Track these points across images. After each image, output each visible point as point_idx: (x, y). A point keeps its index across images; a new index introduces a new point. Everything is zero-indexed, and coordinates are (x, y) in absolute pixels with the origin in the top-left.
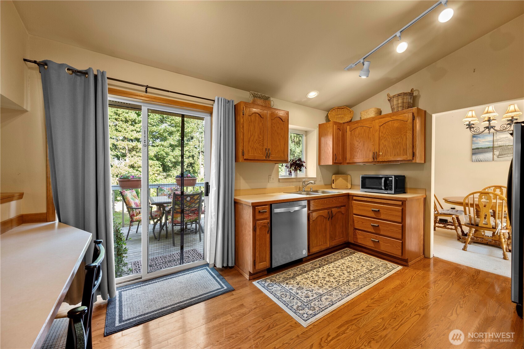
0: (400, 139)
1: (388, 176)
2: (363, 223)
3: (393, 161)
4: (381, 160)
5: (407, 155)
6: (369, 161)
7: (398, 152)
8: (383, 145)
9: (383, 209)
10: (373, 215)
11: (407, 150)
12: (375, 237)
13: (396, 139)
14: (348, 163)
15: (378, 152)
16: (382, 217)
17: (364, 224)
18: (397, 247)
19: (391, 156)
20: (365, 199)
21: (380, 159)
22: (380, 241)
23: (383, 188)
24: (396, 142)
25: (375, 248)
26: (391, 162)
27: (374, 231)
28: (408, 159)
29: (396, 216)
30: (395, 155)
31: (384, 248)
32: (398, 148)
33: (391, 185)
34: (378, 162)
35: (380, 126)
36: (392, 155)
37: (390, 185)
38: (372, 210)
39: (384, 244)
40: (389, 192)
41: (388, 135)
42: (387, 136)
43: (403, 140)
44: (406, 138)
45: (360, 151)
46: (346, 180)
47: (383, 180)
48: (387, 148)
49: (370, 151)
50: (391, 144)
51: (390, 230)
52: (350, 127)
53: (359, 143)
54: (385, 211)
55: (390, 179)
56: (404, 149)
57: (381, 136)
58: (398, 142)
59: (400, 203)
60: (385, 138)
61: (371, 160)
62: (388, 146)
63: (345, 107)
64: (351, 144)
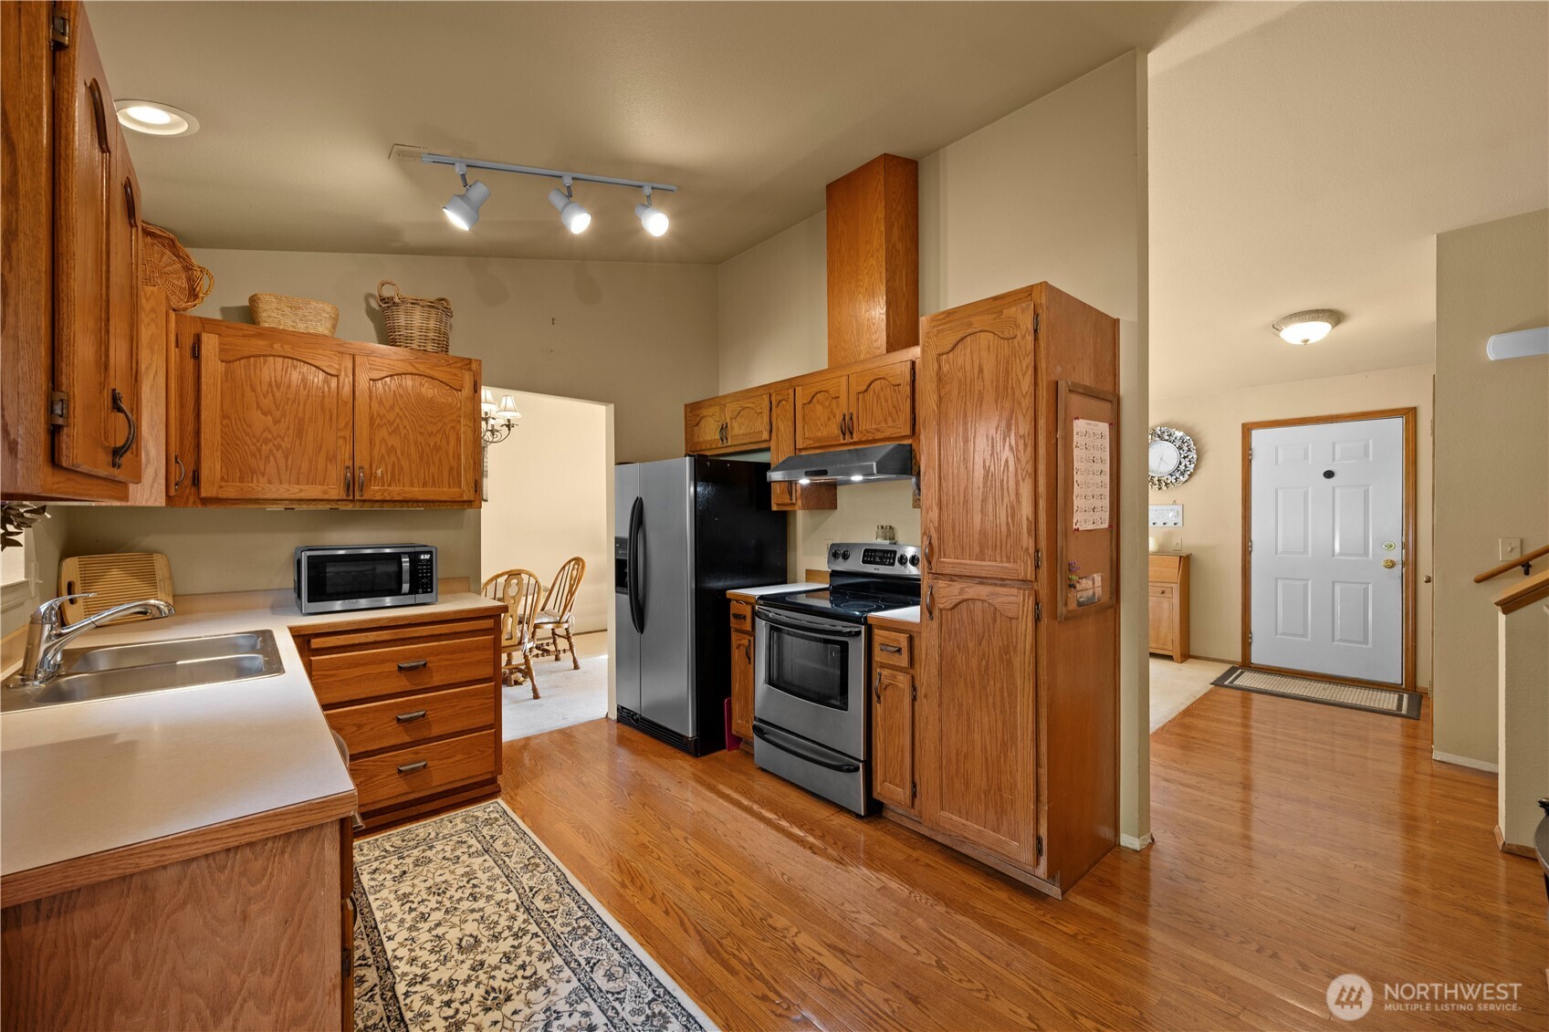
0: (439, 436)
1: (418, 549)
2: (360, 726)
3: (417, 501)
4: (378, 497)
5: (460, 487)
6: (326, 497)
7: (433, 476)
8: (383, 448)
9: (441, 653)
10: (403, 683)
11: (459, 474)
12: (412, 756)
13: (430, 436)
14: (205, 501)
15: (366, 466)
16: (437, 679)
17: (367, 728)
18: (483, 752)
19: (412, 485)
20: (372, 636)
21: (375, 491)
22: (430, 764)
23: (406, 587)
24: (429, 445)
25: (413, 792)
26: (410, 504)
27: (407, 739)
28: (465, 498)
29: (479, 662)
30: (425, 485)
31: (442, 776)
32: (434, 464)
33: (427, 577)
34: (364, 501)
35: (374, 380)
36: (415, 481)
37: (423, 578)
38: (400, 668)
39: (445, 761)
40: (420, 598)
41: (401, 417)
42: (398, 420)
43: (448, 443)
44: (458, 440)
45: (279, 454)
47: (406, 562)
48: (398, 458)
49: (331, 458)
50: (413, 448)
51: (465, 710)
52: (221, 344)
53: (276, 422)
54: (446, 660)
55: (422, 557)
56: (451, 469)
57: (378, 414)
58: (435, 445)
59: (489, 623)
60: (391, 424)
61: (335, 492)
62: (402, 454)
63: (172, 236)
64: (225, 416)
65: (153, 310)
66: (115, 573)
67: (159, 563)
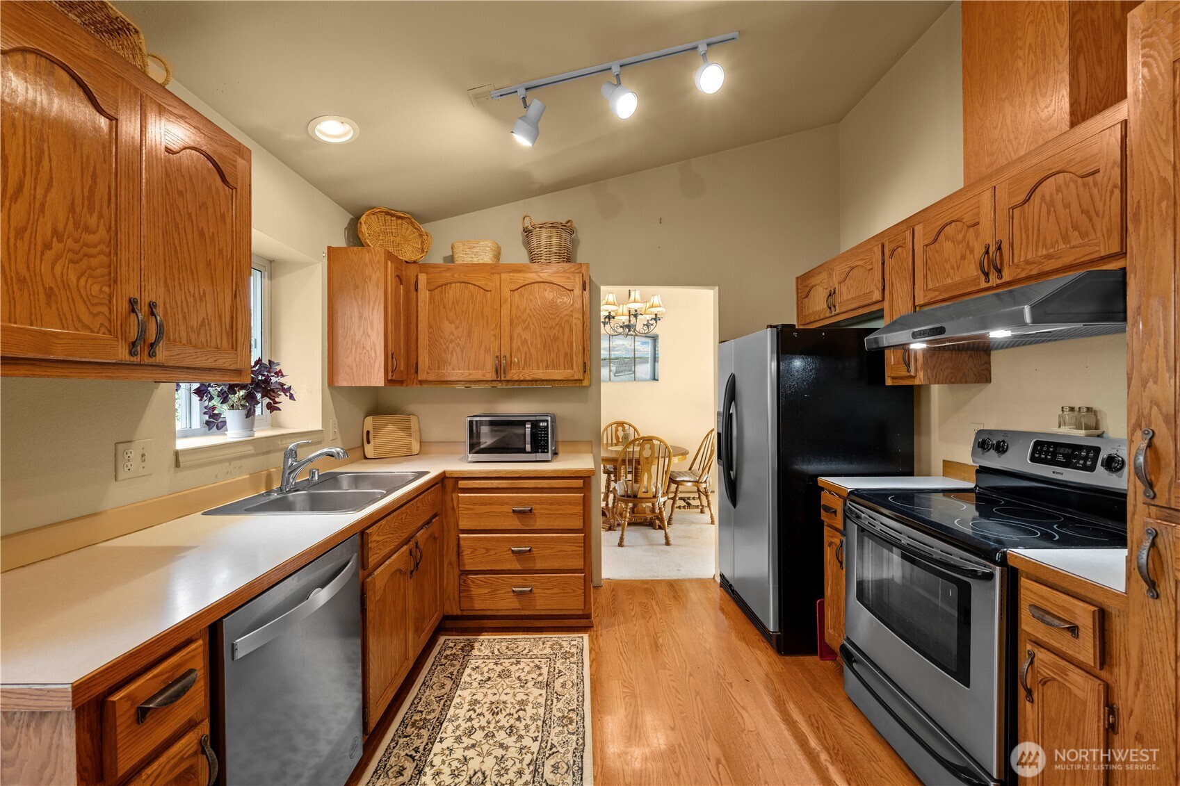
0: (557, 328)
1: (538, 418)
2: (488, 550)
3: (543, 381)
4: (516, 378)
5: (573, 369)
6: (484, 379)
7: (553, 360)
8: (519, 341)
9: (541, 503)
10: (515, 523)
11: (572, 358)
12: (522, 581)
13: (550, 328)
14: (421, 382)
15: (508, 355)
16: (539, 524)
17: (492, 552)
18: (574, 591)
19: (538, 369)
20: (495, 484)
21: (514, 374)
22: (535, 590)
23: (528, 447)
24: (550, 337)
25: (523, 609)
26: (538, 383)
27: (517, 567)
28: (576, 378)
29: (572, 515)
30: (547, 368)
31: (544, 603)
32: (554, 351)
33: (544, 440)
34: (508, 381)
35: (513, 291)
36: (541, 365)
37: (541, 440)
38: (514, 511)
39: (545, 591)
40: (540, 456)
41: (531, 317)
42: (529, 318)
43: (563, 333)
44: (571, 330)
45: (458, 350)
46: (407, 429)
47: (528, 428)
48: (529, 348)
49: (487, 351)
50: (539, 339)
51: (560, 553)
52: (428, 279)
53: (457, 328)
54: (546, 509)
55: (541, 424)
56: (566, 354)
57: (516, 316)
58: (554, 337)
59: (579, 483)
60: (524, 322)
61: (490, 376)
62: (532, 344)
63: (409, 216)
64: (430, 327)
65: (378, 262)
66: (390, 427)
67: (414, 420)
